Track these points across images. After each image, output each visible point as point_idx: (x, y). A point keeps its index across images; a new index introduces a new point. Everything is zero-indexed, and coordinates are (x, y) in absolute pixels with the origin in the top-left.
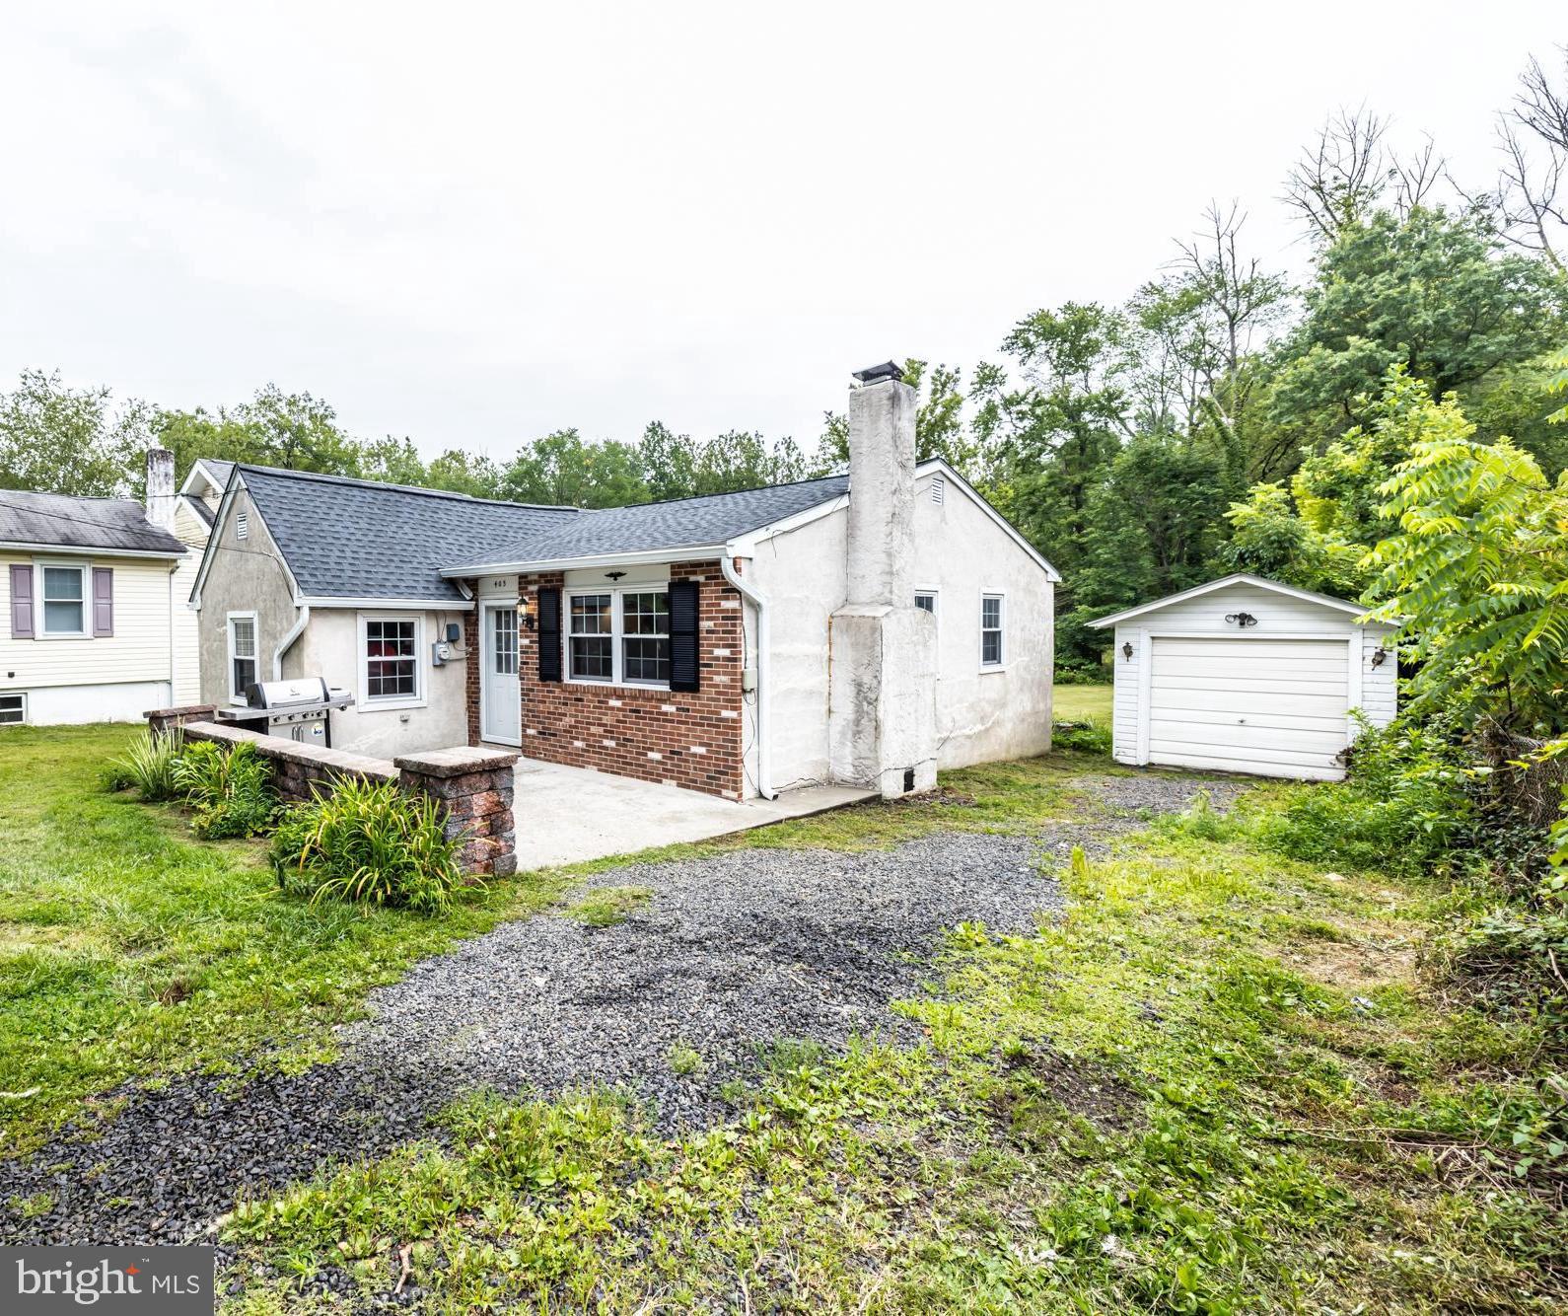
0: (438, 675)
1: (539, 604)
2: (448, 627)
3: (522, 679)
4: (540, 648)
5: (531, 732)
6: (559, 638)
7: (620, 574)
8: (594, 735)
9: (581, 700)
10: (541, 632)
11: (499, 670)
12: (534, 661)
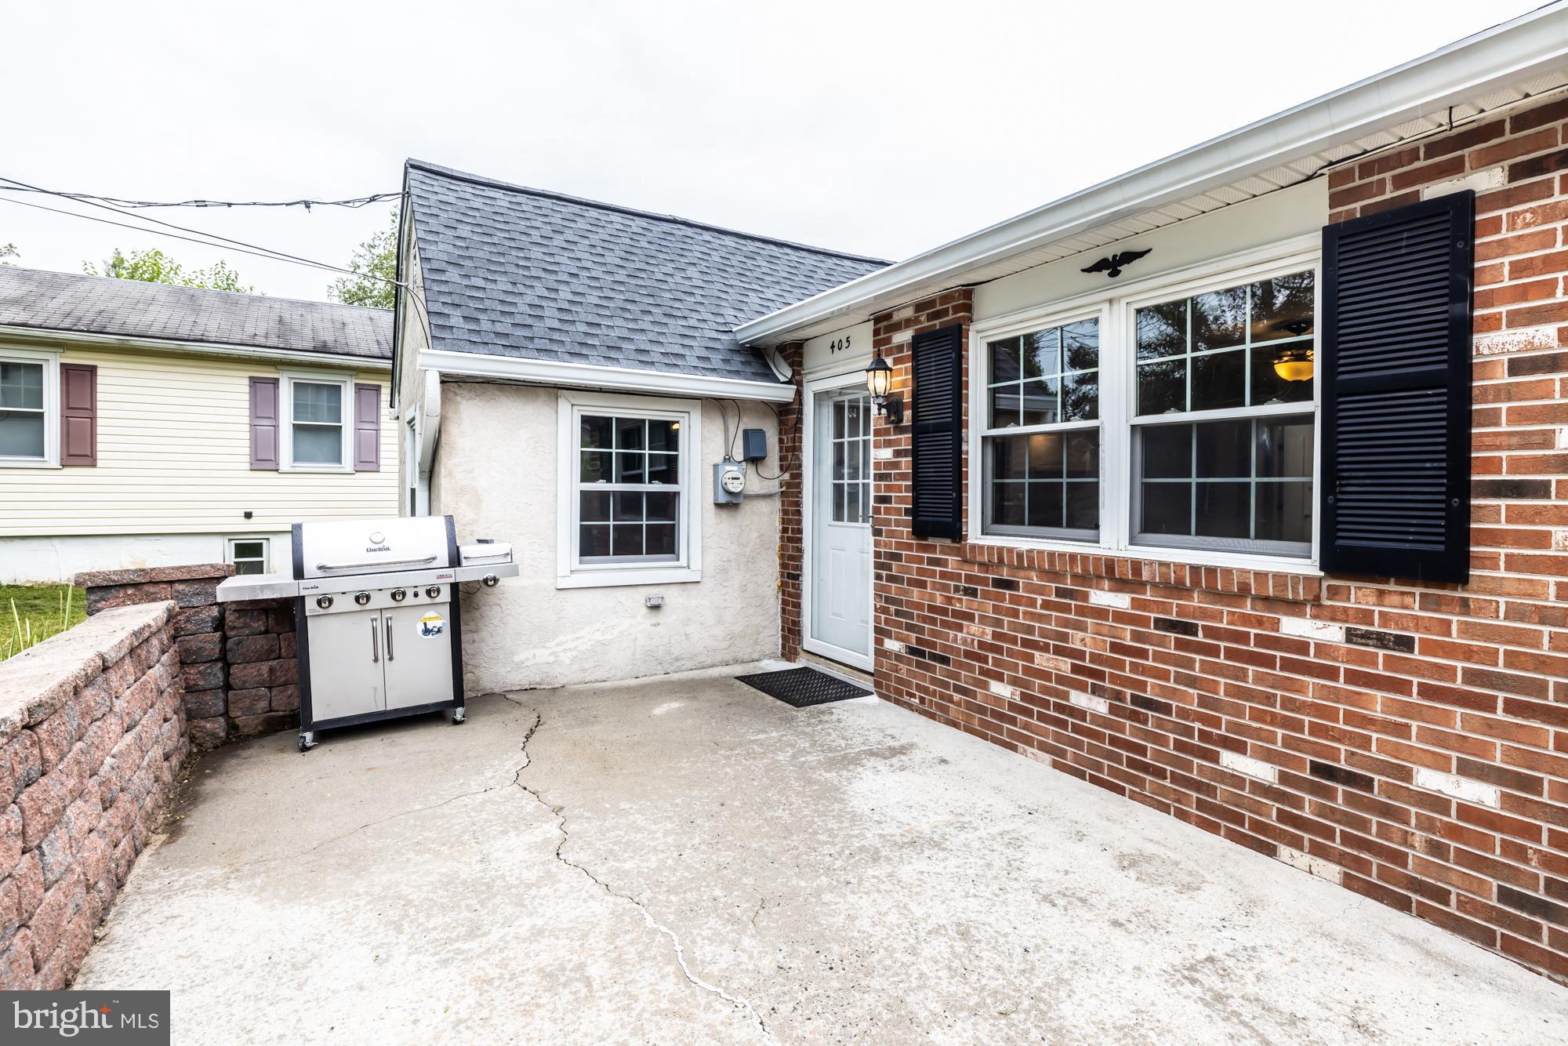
0: (725, 524)
1: (916, 372)
2: (747, 433)
3: (877, 532)
4: (915, 465)
5: (892, 645)
6: (958, 441)
7: (1129, 257)
8: (1045, 675)
9: (1010, 585)
10: (918, 430)
11: (838, 516)
12: (902, 493)
